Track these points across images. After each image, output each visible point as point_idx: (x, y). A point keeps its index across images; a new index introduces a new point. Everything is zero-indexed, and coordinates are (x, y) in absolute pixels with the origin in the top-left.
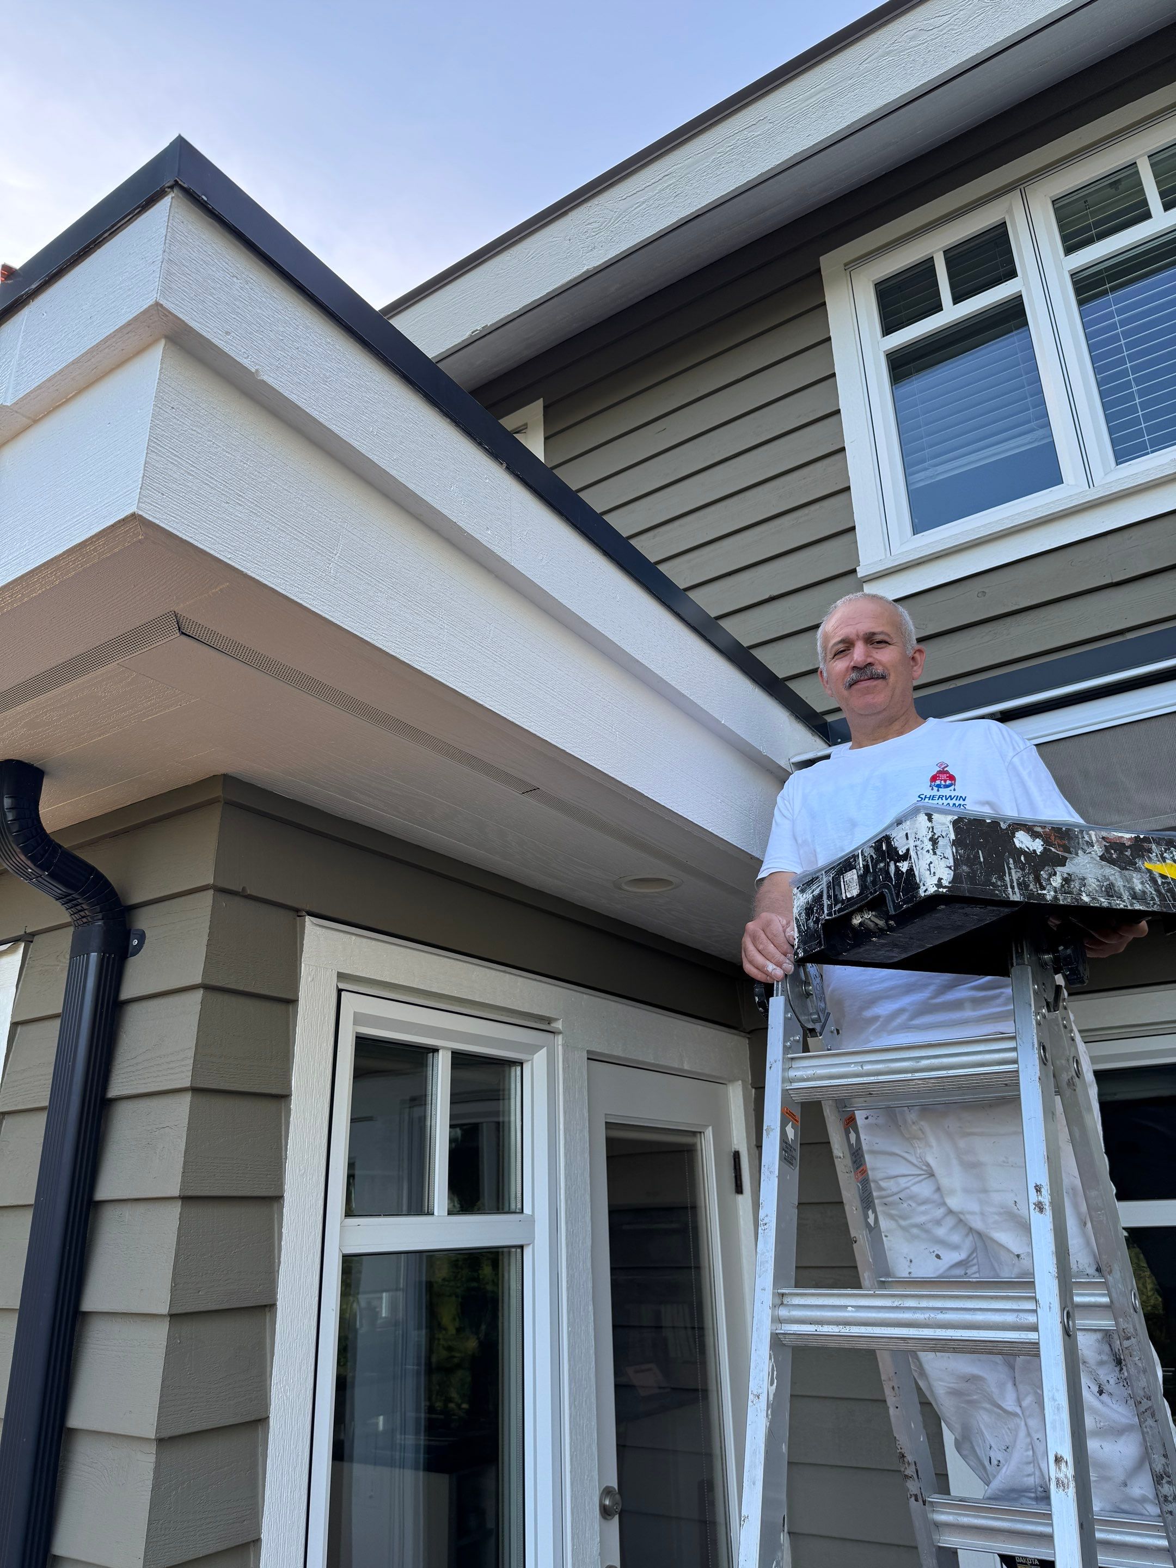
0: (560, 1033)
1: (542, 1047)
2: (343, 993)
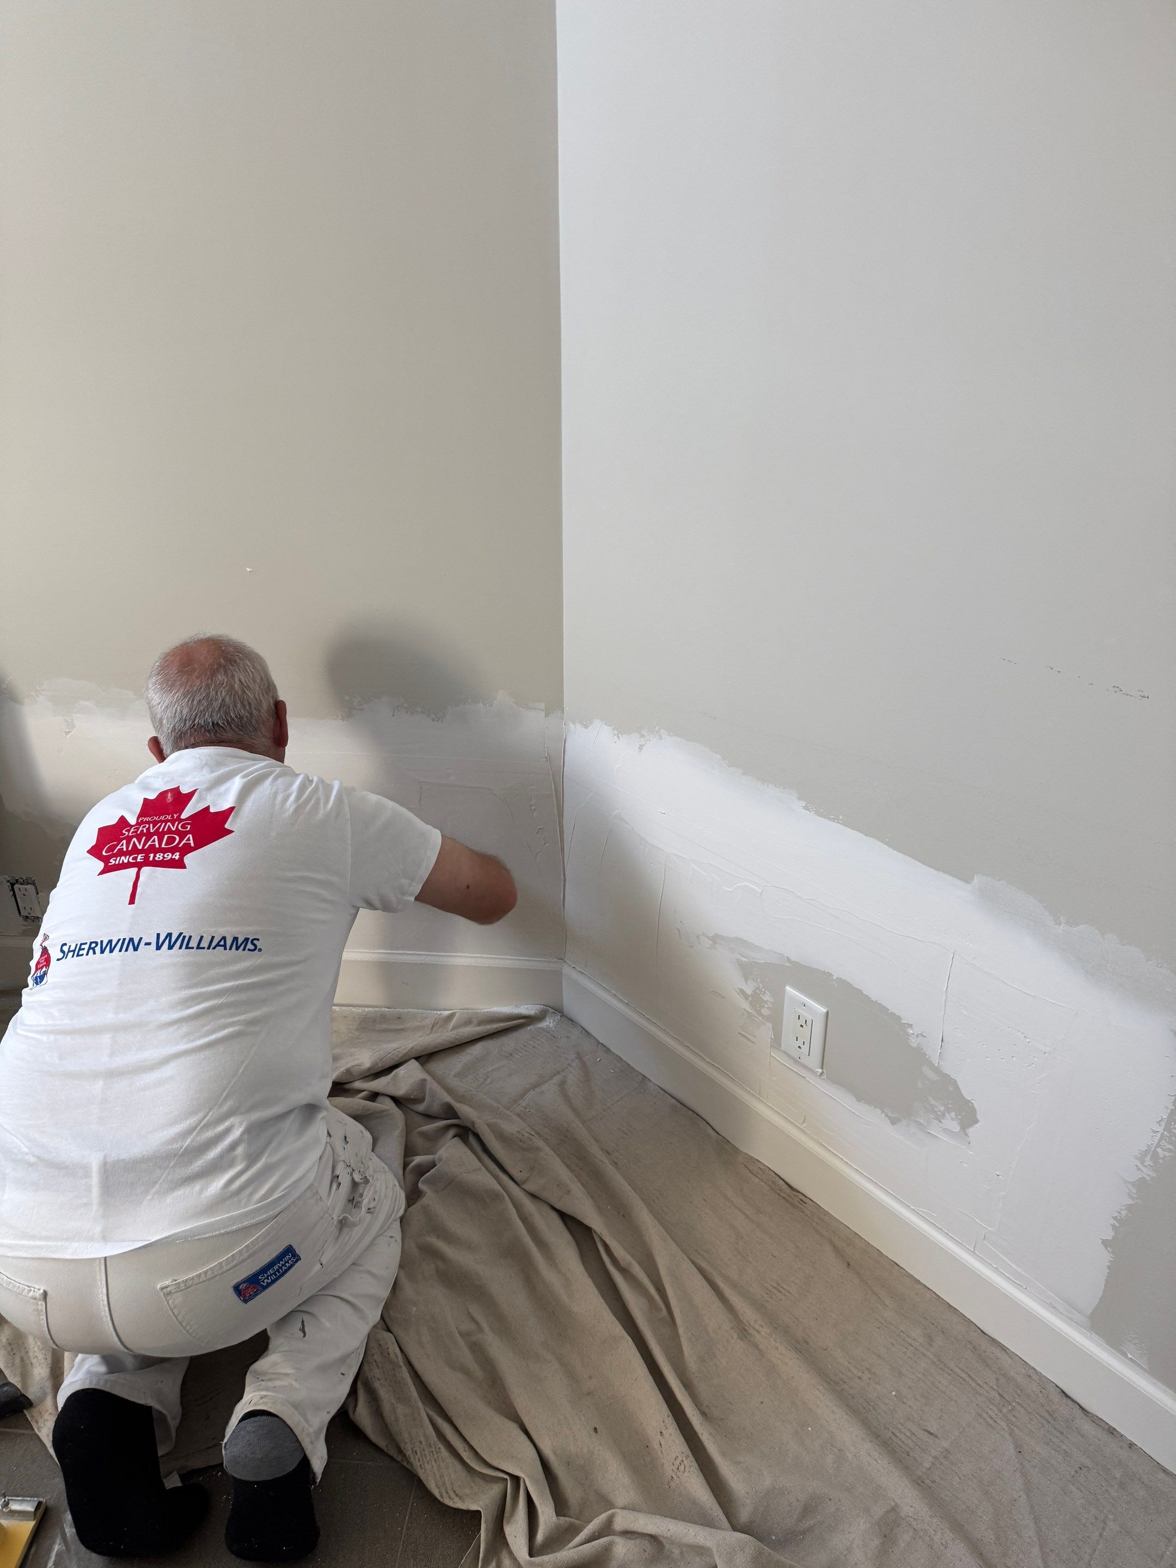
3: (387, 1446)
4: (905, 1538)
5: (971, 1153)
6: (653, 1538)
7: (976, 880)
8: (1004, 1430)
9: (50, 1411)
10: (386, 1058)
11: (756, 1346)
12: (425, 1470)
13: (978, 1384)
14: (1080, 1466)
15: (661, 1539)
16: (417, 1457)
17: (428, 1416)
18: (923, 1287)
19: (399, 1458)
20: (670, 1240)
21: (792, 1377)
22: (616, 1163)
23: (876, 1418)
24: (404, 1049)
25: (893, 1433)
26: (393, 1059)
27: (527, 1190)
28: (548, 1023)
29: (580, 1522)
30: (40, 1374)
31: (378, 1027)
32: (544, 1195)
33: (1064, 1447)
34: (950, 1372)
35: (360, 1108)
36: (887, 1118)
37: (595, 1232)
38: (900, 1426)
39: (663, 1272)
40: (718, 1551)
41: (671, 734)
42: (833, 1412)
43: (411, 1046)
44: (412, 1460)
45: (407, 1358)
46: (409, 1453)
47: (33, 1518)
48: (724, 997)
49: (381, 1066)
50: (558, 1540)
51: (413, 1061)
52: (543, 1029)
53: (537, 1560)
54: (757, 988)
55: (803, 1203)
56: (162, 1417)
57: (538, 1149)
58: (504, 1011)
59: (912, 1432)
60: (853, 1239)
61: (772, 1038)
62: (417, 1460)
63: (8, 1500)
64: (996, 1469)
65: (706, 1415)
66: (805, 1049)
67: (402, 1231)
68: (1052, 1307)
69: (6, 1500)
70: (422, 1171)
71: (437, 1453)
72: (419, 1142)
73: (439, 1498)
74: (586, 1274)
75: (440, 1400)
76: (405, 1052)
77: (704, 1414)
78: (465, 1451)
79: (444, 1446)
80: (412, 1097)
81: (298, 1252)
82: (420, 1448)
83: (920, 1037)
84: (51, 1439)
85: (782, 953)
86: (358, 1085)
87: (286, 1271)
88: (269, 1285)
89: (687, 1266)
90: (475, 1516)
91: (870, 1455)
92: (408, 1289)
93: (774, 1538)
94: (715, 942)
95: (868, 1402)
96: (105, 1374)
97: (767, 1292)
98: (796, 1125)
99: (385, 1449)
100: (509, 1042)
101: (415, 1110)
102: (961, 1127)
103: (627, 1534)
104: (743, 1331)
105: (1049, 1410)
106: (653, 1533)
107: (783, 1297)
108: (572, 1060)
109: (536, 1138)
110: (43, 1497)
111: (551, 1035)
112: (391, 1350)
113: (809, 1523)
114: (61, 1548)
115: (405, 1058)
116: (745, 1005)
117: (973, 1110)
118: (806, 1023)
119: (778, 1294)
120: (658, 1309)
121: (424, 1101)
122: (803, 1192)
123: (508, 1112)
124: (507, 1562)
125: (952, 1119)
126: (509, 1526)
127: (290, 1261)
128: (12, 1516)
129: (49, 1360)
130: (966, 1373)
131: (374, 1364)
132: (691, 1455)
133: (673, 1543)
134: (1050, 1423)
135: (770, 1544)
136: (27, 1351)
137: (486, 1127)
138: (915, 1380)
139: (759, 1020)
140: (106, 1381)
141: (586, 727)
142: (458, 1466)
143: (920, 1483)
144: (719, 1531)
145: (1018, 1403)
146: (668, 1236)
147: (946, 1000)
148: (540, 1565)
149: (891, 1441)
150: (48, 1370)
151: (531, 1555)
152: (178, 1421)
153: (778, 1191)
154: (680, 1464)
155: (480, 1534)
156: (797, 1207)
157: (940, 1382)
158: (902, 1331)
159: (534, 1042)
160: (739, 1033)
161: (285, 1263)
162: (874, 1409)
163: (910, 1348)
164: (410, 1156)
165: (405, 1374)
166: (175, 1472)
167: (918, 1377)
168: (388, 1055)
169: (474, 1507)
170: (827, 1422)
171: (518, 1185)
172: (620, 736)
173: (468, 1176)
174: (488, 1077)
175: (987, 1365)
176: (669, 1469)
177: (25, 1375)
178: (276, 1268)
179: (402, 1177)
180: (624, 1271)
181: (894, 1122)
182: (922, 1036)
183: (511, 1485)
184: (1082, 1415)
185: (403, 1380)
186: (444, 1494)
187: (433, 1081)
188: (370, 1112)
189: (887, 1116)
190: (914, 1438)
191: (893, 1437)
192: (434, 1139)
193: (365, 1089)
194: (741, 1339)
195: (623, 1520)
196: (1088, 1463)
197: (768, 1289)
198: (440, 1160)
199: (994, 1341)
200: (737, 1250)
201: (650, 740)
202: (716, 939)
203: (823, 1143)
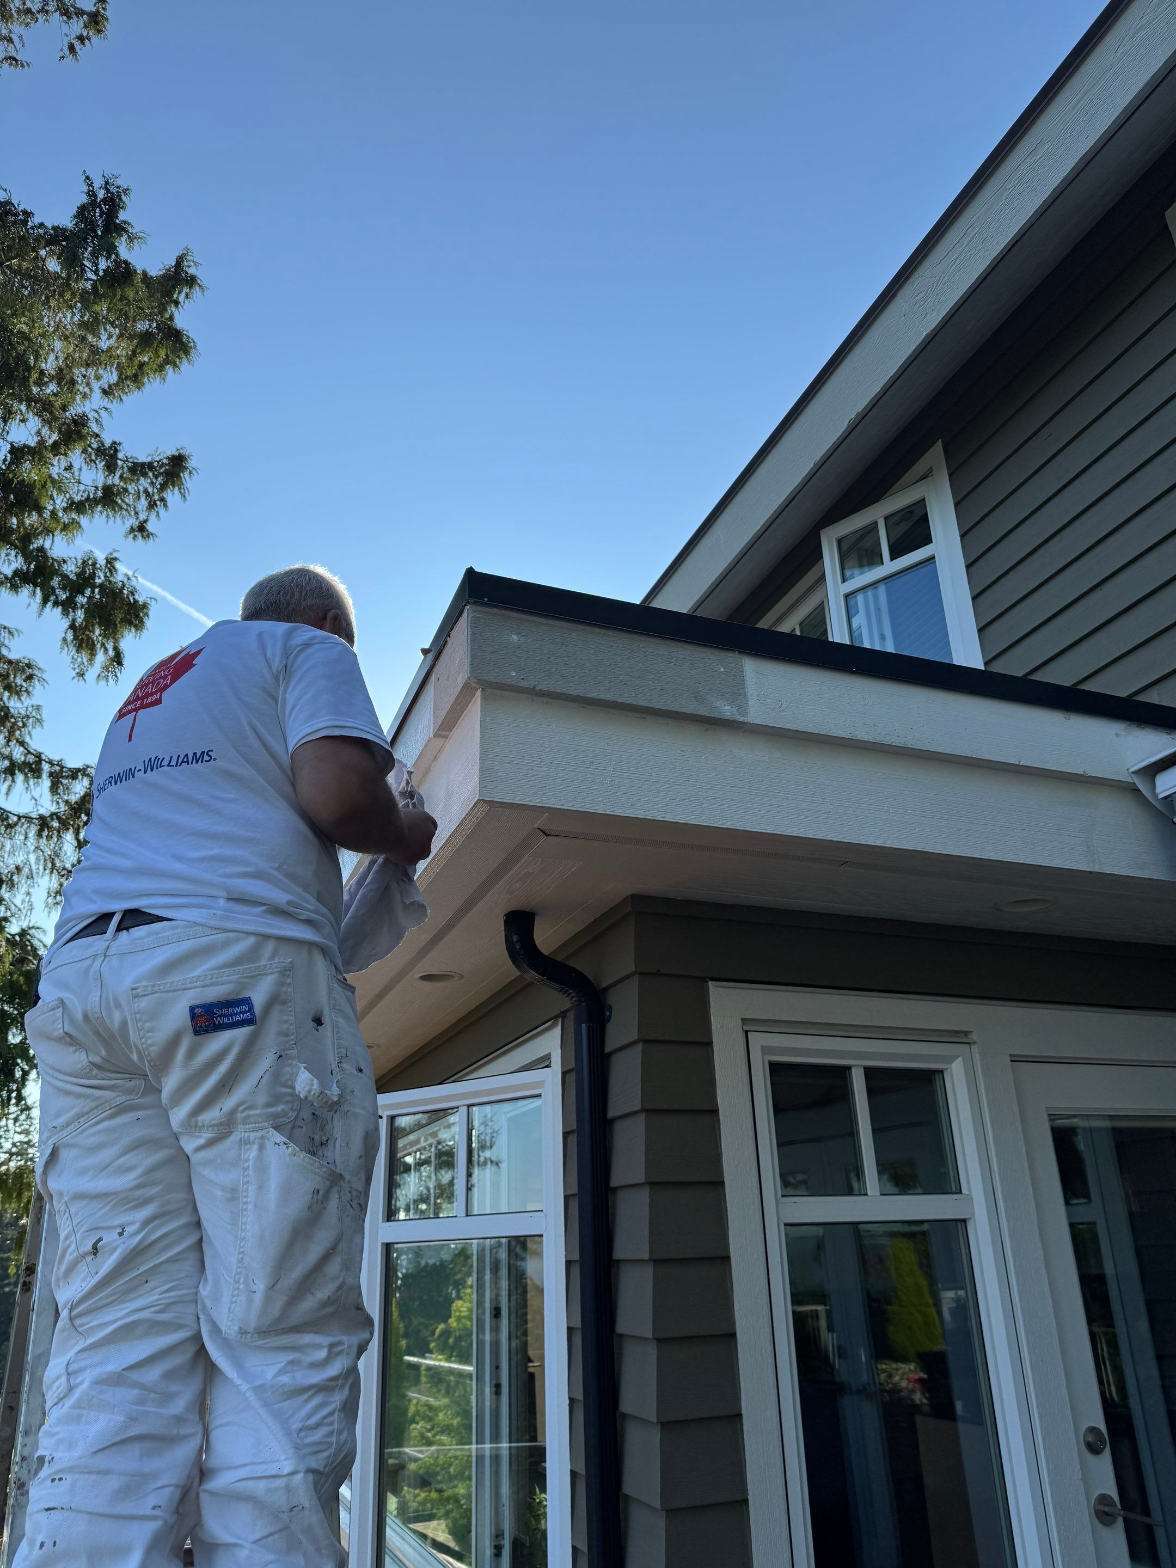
0: (975, 1043)
1: (958, 1057)
2: (749, 1033)
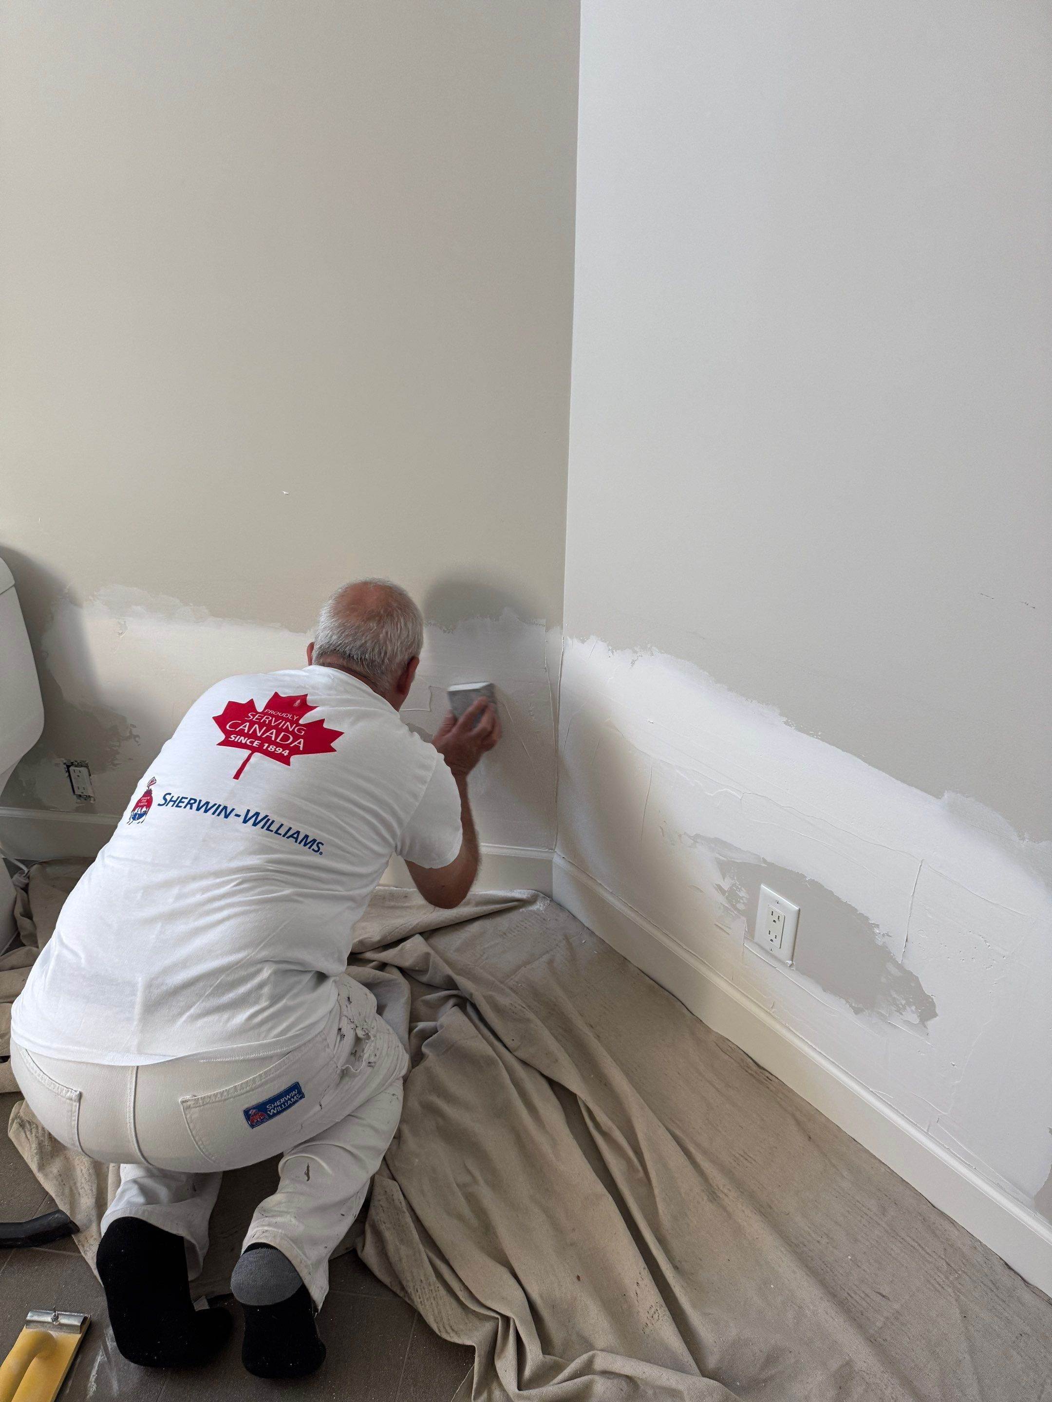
3: (391, 1283)
4: (858, 1390)
5: (929, 1044)
6: (629, 1379)
7: (946, 795)
8: (951, 1296)
9: (95, 1237)
10: (393, 933)
11: (725, 1209)
12: (425, 1306)
13: (928, 1253)
14: (1021, 1333)
15: (636, 1379)
16: (417, 1294)
17: (428, 1257)
18: (878, 1161)
19: (401, 1294)
20: (647, 1108)
21: (757, 1238)
22: (598, 1036)
23: (833, 1279)
24: (410, 925)
25: (848, 1294)
26: (401, 934)
27: (517, 1056)
28: (539, 906)
29: (564, 1361)
30: (86, 1203)
31: (387, 903)
32: (534, 1062)
33: (1006, 1314)
34: (901, 1240)
35: (371, 976)
36: (851, 1008)
37: (580, 1098)
38: (855, 1288)
39: (640, 1136)
40: (689, 1394)
41: (663, 651)
42: (794, 1272)
43: (416, 922)
44: (413, 1296)
45: (410, 1205)
46: (410, 1290)
47: (79, 1332)
48: (701, 891)
49: (390, 939)
50: (543, 1376)
51: (418, 936)
52: (534, 912)
53: (525, 1393)
54: (733, 885)
55: (769, 1080)
56: (192, 1246)
57: (528, 1020)
58: (499, 894)
59: (866, 1294)
60: (813, 1114)
61: (745, 931)
62: (418, 1297)
63: (58, 1314)
64: (943, 1332)
65: (678, 1268)
66: (777, 942)
67: (404, 1089)
68: (999, 1187)
69: (56, 1314)
70: (425, 1035)
71: (436, 1291)
72: (423, 1010)
73: (437, 1332)
74: (571, 1136)
75: (439, 1243)
76: (410, 927)
77: (676, 1268)
78: (461, 1291)
79: (442, 1285)
80: (417, 968)
81: (303, 1090)
82: (420, 1286)
83: (886, 937)
84: (95, 1261)
85: (758, 854)
86: (369, 955)
87: (290, 1106)
88: (275, 1115)
89: (662, 1131)
90: (471, 1350)
91: (827, 1314)
92: (411, 1142)
93: (738, 1384)
94: (696, 842)
95: (825, 1264)
96: (143, 1205)
97: (735, 1159)
98: (764, 1010)
99: (389, 1285)
100: (503, 922)
101: (420, 980)
102: (920, 1019)
103: (605, 1373)
104: (713, 1195)
105: (992, 1279)
106: (630, 1375)
107: (748, 1164)
108: (560, 941)
109: (527, 1010)
110: (88, 1313)
111: (541, 917)
112: (395, 1197)
113: (772, 1372)
114: (103, 1358)
115: (412, 933)
116: (721, 899)
117: (933, 1005)
118: (779, 919)
119: (745, 1161)
120: (635, 1171)
121: (428, 972)
122: (769, 1070)
123: (502, 985)
124: (497, 1394)
125: (912, 1011)
126: (500, 1361)
127: (295, 1097)
128: (61, 1329)
129: (94, 1190)
130: (917, 1242)
131: (381, 1209)
132: (664, 1305)
133: (647, 1383)
134: (993, 1291)
135: (734, 1389)
136: (75, 1182)
137: (483, 998)
138: (869, 1247)
139: (734, 913)
140: (144, 1211)
141: (583, 642)
142: (455, 1304)
143: (872, 1340)
144: (690, 1376)
145: (964, 1272)
146: (646, 1105)
147: (912, 904)
148: (528, 1398)
149: (846, 1301)
150: (94, 1200)
151: (519, 1388)
152: (205, 1251)
153: (746, 1068)
154: (655, 1313)
155: (474, 1367)
156: (762, 1083)
157: (892, 1249)
158: (858, 1201)
159: (526, 923)
160: (715, 924)
161: (291, 1097)
162: (832, 1271)
163: (865, 1216)
164: (414, 1022)
165: (408, 1219)
166: (204, 1297)
167: (871, 1244)
168: (396, 930)
169: (468, 1343)
170: (789, 1280)
171: (510, 1052)
172: (614, 651)
173: (466, 1042)
174: (484, 953)
175: (936, 1236)
176: (644, 1317)
177: (73, 1204)
178: (282, 1100)
179: (408, 1039)
180: (605, 1134)
181: (857, 1011)
182: (888, 935)
183: (502, 1325)
184: (1024, 1286)
185: (406, 1224)
186: (442, 1328)
187: (436, 955)
188: (379, 981)
189: (851, 1006)
190: (868, 1300)
191: (849, 1298)
192: (435, 1007)
193: (374, 959)
194: (711, 1201)
195: (602, 1362)
196: (1027, 1329)
197: (735, 1157)
198: (442, 1026)
199: (942, 1214)
200: (707, 1119)
201: (642, 656)
202: (696, 838)
203: (791, 1028)
